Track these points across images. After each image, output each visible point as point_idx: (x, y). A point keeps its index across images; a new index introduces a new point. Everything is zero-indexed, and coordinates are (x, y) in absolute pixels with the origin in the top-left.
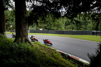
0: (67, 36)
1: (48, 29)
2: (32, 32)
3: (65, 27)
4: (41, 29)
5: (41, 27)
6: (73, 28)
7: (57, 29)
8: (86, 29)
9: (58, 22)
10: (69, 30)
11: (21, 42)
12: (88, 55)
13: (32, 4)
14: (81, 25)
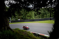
0: (36, 22)
1: (24, 19)
2: (12, 22)
3: (35, 17)
4: (19, 20)
5: (19, 18)
6: (39, 17)
7: (30, 19)
8: (47, 17)
9: (30, 14)
10: (37, 18)
11: (4, 30)
12: (48, 32)
13: (8, 2)
14: (44, 15)
